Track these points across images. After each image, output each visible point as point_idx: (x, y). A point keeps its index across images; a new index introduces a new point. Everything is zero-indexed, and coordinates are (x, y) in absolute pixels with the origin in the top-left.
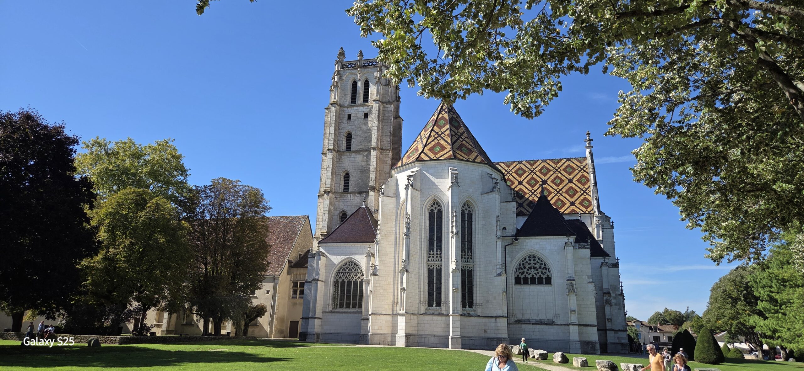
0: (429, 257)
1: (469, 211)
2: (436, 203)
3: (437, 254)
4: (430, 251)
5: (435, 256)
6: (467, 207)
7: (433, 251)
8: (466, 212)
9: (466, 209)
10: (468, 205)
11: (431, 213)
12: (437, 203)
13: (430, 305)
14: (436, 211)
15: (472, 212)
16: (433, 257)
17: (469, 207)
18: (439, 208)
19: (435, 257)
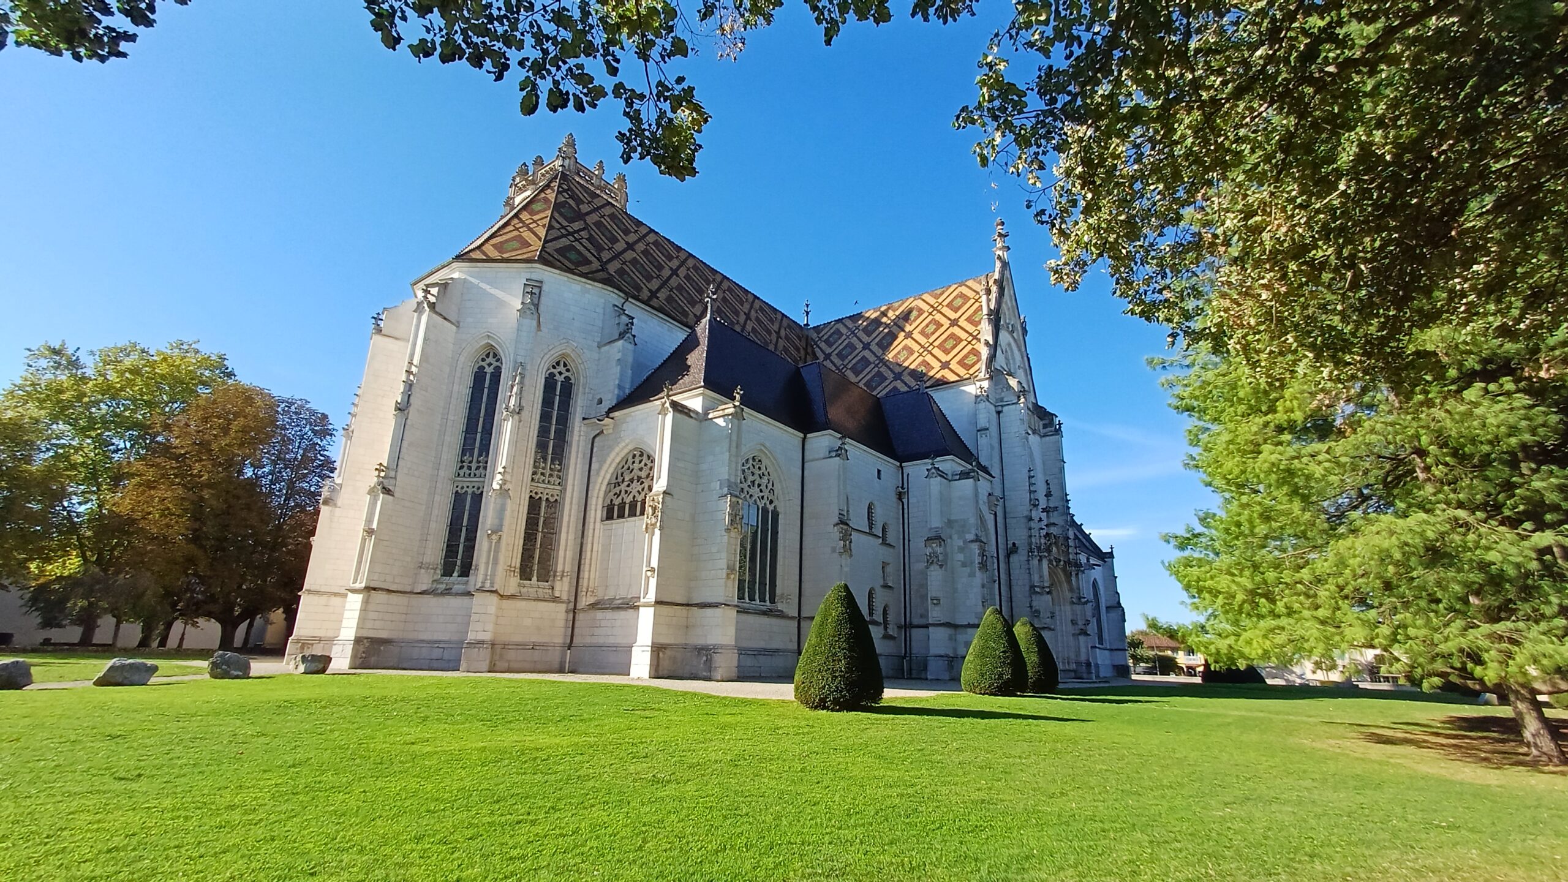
0: (461, 468)
1: (567, 378)
2: (491, 354)
3: (479, 462)
4: (463, 453)
5: (474, 465)
6: (561, 368)
7: (472, 455)
8: (560, 379)
9: (560, 373)
10: (565, 365)
11: (479, 377)
12: (495, 355)
13: (447, 572)
14: (489, 370)
15: (572, 381)
16: (470, 468)
17: (568, 370)
18: (496, 364)
19: (473, 468)
